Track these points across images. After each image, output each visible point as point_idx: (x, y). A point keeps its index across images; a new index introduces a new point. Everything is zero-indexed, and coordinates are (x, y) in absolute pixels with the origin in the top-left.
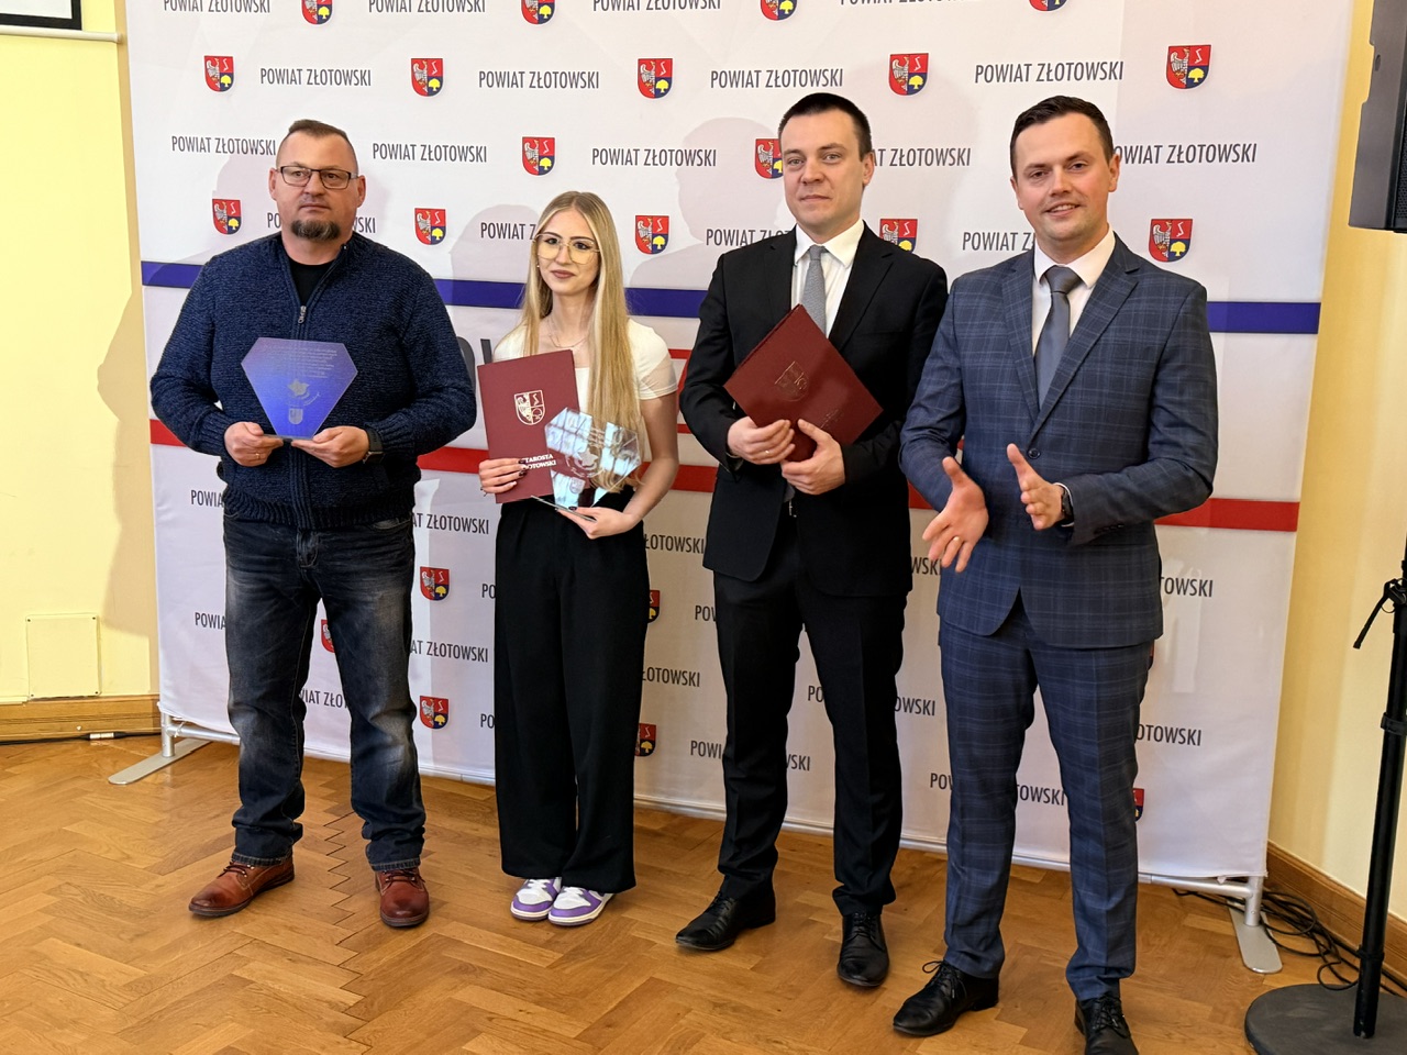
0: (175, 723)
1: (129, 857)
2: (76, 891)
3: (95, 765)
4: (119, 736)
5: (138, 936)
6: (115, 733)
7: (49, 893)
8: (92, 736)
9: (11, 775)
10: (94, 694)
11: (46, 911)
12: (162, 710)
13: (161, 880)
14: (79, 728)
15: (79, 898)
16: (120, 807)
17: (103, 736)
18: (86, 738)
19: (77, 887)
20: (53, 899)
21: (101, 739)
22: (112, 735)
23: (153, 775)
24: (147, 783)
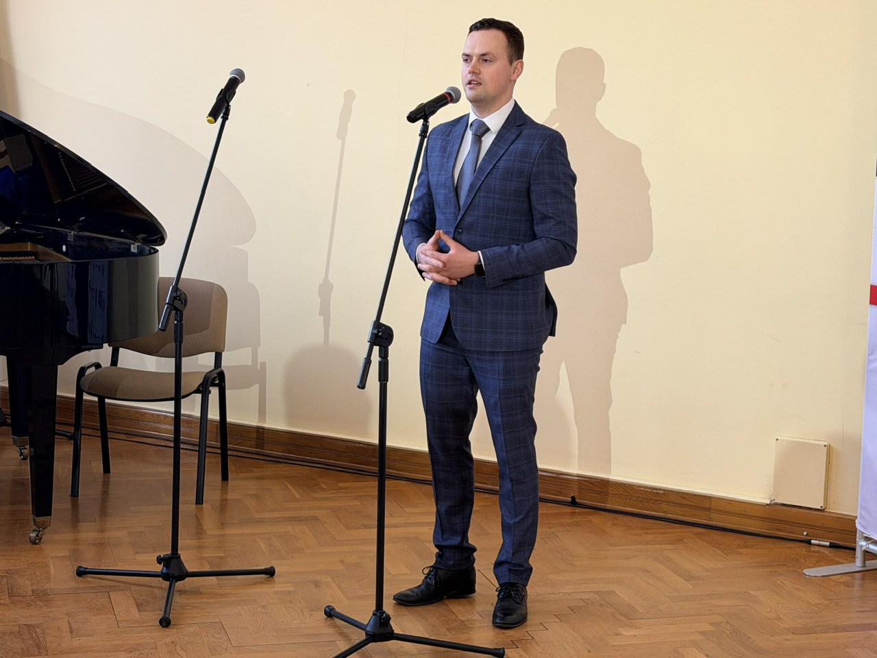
0: (867, 539)
1: (780, 619)
2: (728, 627)
3: (803, 561)
4: (832, 546)
6: (830, 543)
7: (712, 624)
8: (813, 541)
9: (739, 553)
10: (819, 508)
11: (702, 633)
12: (858, 526)
13: (791, 637)
14: (805, 533)
15: (728, 632)
16: (799, 590)
17: (822, 543)
18: (809, 542)
19: (731, 625)
20: (711, 628)
21: (819, 545)
22: (828, 544)
23: (840, 576)
24: (830, 580)
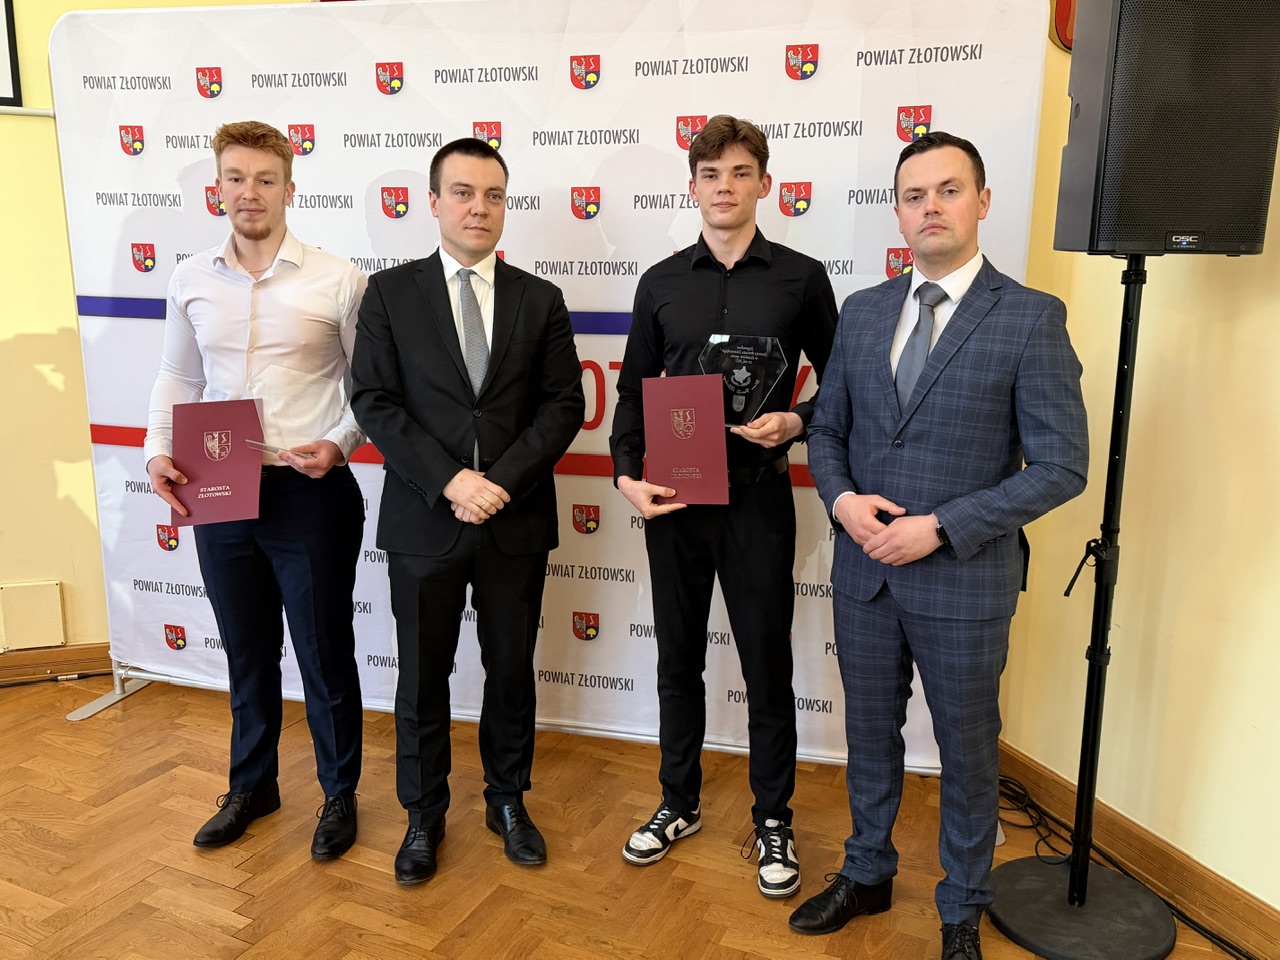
0: (126, 667)
1: (70, 791)
2: (18, 826)
3: (58, 704)
4: (82, 677)
5: (64, 869)
6: (79, 674)
8: (59, 678)
10: (60, 644)
12: (113, 657)
13: (94, 811)
14: (49, 672)
15: (19, 833)
16: (72, 743)
17: (69, 677)
18: (55, 680)
19: (21, 822)
21: (67, 680)
22: (76, 676)
23: (105, 711)
24: (99, 719)
